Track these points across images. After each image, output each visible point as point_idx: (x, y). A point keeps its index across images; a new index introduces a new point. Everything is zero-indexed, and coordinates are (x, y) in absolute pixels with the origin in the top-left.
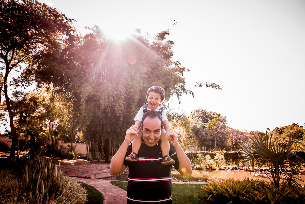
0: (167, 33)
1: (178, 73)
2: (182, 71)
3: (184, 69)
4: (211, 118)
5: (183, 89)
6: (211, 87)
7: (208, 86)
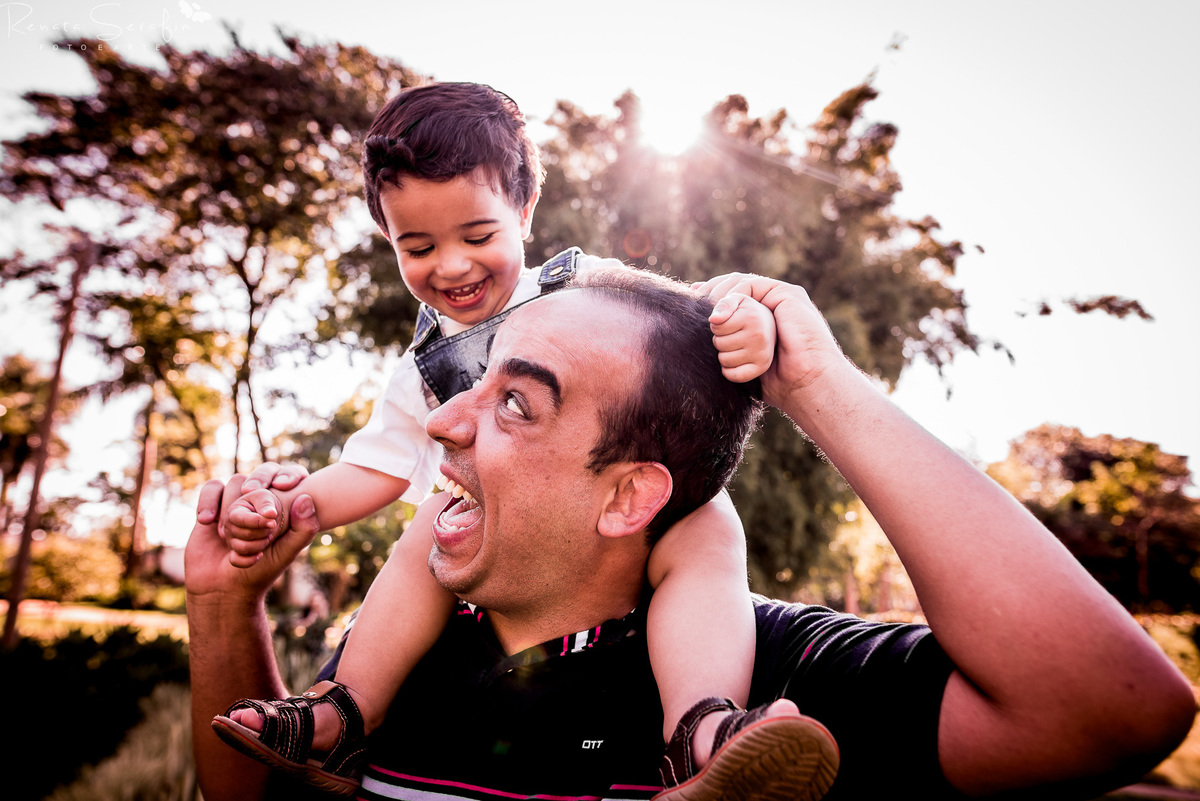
0: (865, 94)
1: (931, 269)
2: (948, 256)
3: (957, 247)
4: (1110, 462)
5: (963, 336)
6: (1099, 314)
7: (1084, 308)
